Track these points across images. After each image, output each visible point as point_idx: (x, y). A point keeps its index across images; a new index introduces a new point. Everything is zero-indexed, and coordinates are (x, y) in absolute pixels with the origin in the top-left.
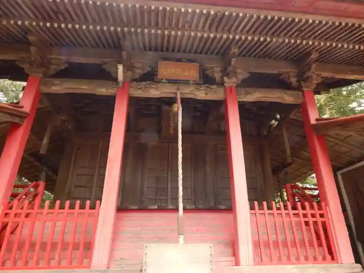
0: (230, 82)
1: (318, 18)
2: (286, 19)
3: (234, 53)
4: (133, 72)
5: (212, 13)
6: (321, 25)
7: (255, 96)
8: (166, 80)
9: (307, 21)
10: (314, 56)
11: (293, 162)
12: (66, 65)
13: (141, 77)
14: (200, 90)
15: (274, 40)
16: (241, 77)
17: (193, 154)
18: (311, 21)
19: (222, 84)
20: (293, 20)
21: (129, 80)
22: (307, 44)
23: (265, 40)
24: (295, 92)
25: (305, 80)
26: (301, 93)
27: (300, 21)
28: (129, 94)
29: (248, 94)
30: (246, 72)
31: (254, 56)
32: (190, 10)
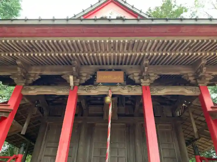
0: (145, 83)
1: (200, 39)
2: (178, 41)
3: (146, 64)
4: (81, 79)
5: (126, 41)
6: (204, 43)
7: (164, 91)
8: (101, 83)
9: (193, 41)
10: (204, 62)
11: (200, 138)
12: (40, 77)
13: (86, 82)
14: (124, 89)
15: (173, 54)
16: (153, 79)
17: (126, 131)
18: (195, 41)
19: (139, 84)
20: (183, 41)
21: (78, 84)
22: (197, 54)
23: (166, 54)
24: (194, 87)
25: (200, 78)
26: (198, 88)
27: (188, 41)
28: (77, 94)
29: (159, 90)
30: (157, 75)
31: (162, 64)
32: (112, 41)
